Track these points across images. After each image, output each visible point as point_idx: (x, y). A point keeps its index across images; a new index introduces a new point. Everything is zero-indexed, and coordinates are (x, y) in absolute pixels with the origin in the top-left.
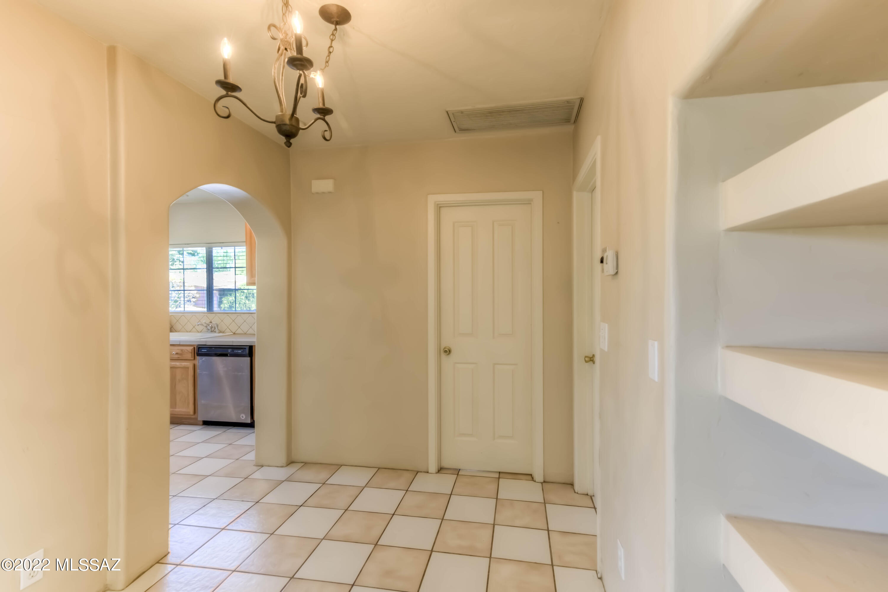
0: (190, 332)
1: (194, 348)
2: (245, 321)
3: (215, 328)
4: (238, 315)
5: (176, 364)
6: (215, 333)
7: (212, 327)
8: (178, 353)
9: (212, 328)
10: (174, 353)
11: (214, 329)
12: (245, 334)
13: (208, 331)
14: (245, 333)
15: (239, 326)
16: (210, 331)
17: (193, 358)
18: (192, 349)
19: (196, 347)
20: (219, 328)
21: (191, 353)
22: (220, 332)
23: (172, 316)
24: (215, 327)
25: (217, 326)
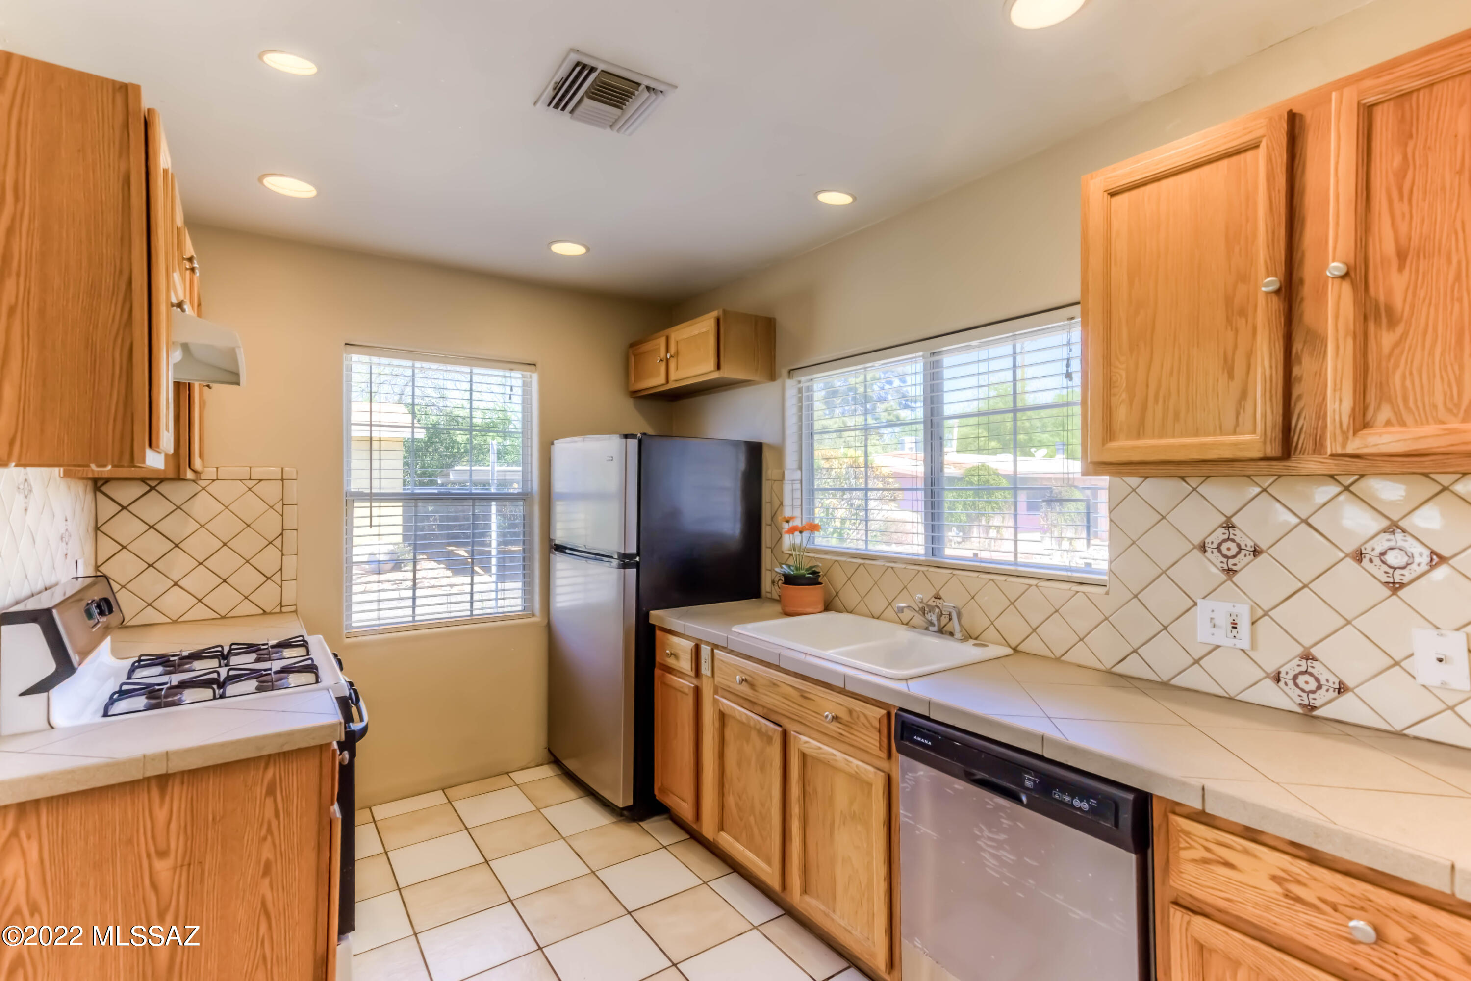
0: (878, 618)
1: (889, 714)
2: (1057, 611)
3: (950, 619)
4: (1030, 586)
5: (834, 755)
6: (949, 637)
7: (942, 614)
8: (841, 718)
9: (941, 616)
10: (827, 716)
11: (947, 619)
12: (1058, 660)
13: (931, 628)
14: (1058, 654)
15: (1034, 626)
16: (935, 629)
17: (886, 751)
18: (883, 716)
19: (894, 712)
20: (963, 621)
21: (880, 732)
22: (968, 636)
23: (836, 562)
24: (950, 615)
25: (959, 615)
